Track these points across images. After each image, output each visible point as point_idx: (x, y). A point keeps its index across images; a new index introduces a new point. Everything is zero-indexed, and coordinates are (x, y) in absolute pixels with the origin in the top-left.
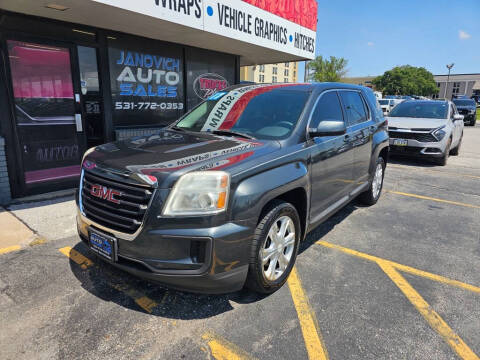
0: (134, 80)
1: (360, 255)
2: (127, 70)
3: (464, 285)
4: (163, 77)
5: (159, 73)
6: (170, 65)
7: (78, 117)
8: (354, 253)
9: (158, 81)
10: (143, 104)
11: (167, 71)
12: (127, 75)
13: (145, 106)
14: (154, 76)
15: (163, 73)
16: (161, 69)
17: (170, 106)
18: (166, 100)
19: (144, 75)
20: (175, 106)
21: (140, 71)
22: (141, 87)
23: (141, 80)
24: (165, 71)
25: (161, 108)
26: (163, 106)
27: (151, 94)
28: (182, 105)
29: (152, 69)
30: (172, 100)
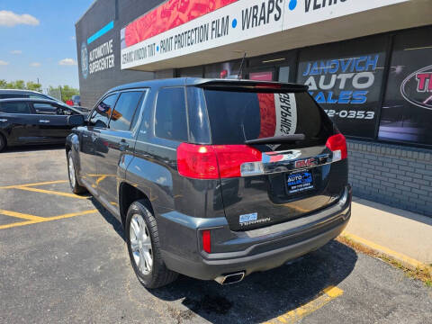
0: (316, 88)
1: (62, 217)
2: (311, 79)
4: (349, 81)
5: (344, 77)
6: (362, 64)
8: (66, 216)
9: (342, 86)
11: (356, 73)
12: (310, 85)
14: (338, 81)
15: (350, 76)
16: (348, 72)
17: (353, 114)
18: (349, 107)
19: (327, 82)
20: (360, 115)
21: (323, 78)
22: (321, 95)
23: (322, 87)
24: (353, 74)
25: (341, 116)
26: (343, 114)
27: (331, 101)
28: (373, 113)
29: (337, 74)
30: (357, 108)
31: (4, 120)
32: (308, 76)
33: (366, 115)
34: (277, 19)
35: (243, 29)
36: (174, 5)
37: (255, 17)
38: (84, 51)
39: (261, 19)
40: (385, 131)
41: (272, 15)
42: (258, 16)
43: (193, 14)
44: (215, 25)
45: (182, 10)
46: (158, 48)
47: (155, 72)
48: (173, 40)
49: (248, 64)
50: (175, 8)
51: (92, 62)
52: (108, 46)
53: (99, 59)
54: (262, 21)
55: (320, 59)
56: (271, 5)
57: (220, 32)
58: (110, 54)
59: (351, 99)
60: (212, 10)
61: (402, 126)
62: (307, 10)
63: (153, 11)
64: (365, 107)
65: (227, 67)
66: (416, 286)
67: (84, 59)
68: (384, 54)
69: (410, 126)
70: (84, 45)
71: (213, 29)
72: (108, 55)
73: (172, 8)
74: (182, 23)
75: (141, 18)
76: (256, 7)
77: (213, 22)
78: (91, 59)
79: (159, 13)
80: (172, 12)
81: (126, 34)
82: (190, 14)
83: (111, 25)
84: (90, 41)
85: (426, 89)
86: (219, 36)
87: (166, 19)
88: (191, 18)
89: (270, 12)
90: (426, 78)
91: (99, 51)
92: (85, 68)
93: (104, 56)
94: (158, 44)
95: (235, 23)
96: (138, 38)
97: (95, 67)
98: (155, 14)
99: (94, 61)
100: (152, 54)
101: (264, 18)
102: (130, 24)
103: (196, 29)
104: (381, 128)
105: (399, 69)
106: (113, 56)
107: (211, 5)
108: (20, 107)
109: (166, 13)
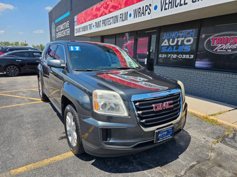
0: (168, 45)
2: (166, 41)
3: (23, 104)
4: (183, 41)
5: (180, 39)
7: (146, 60)
9: (179, 44)
10: (170, 55)
11: (185, 37)
12: (166, 43)
13: (171, 56)
14: (178, 41)
15: (183, 39)
16: (182, 37)
17: (184, 56)
18: (183, 53)
19: (173, 42)
20: (187, 56)
21: (171, 40)
22: (170, 48)
23: (171, 44)
24: (184, 38)
25: (179, 57)
26: (180, 56)
27: (175, 51)
28: (193, 56)
29: (177, 38)
30: (186, 53)
31: (20, 61)
32: (164, 39)
33: (190, 56)
34: (149, 14)
35: (134, 18)
36: (102, 6)
37: (139, 12)
38: (53, 26)
39: (142, 13)
40: (198, 64)
41: (147, 12)
42: (141, 12)
43: (111, 10)
44: (121, 15)
45: (106, 8)
46: (94, 26)
47: (91, 37)
48: (101, 22)
49: (137, 33)
50: (102, 7)
51: (58, 32)
52: (67, 24)
53: (61, 31)
54: (143, 15)
55: (170, 31)
56: (147, 7)
57: (124, 19)
58: (68, 28)
59: (183, 49)
60: (120, 9)
61: (205, 61)
62: (162, 10)
63: (91, 8)
64: (190, 53)
65: (127, 35)
66: (201, 122)
67: (53, 31)
68: (197, 29)
69: (208, 61)
70: (53, 23)
71: (120, 18)
72: (66, 29)
73: (101, 7)
74: (106, 14)
75: (85, 11)
76: (140, 8)
77: (121, 14)
78: (57, 31)
79: (94, 9)
80: (101, 9)
81: (77, 19)
82: (110, 10)
83: (68, 14)
84: (57, 21)
85: (215, 45)
86: (123, 21)
87: (98, 12)
88: (110, 12)
89: (146, 10)
90: (215, 40)
91: (61, 27)
92: (53, 35)
93: (64, 29)
94: (94, 24)
95: (130, 15)
96: (84, 21)
97: (59, 35)
98: (92, 9)
99: (59, 32)
100: (91, 28)
101: (143, 13)
102: (80, 13)
103: (112, 17)
104: (197, 62)
105: (203, 36)
106: (69, 29)
107: (120, 6)
108: (26, 54)
109: (98, 9)
